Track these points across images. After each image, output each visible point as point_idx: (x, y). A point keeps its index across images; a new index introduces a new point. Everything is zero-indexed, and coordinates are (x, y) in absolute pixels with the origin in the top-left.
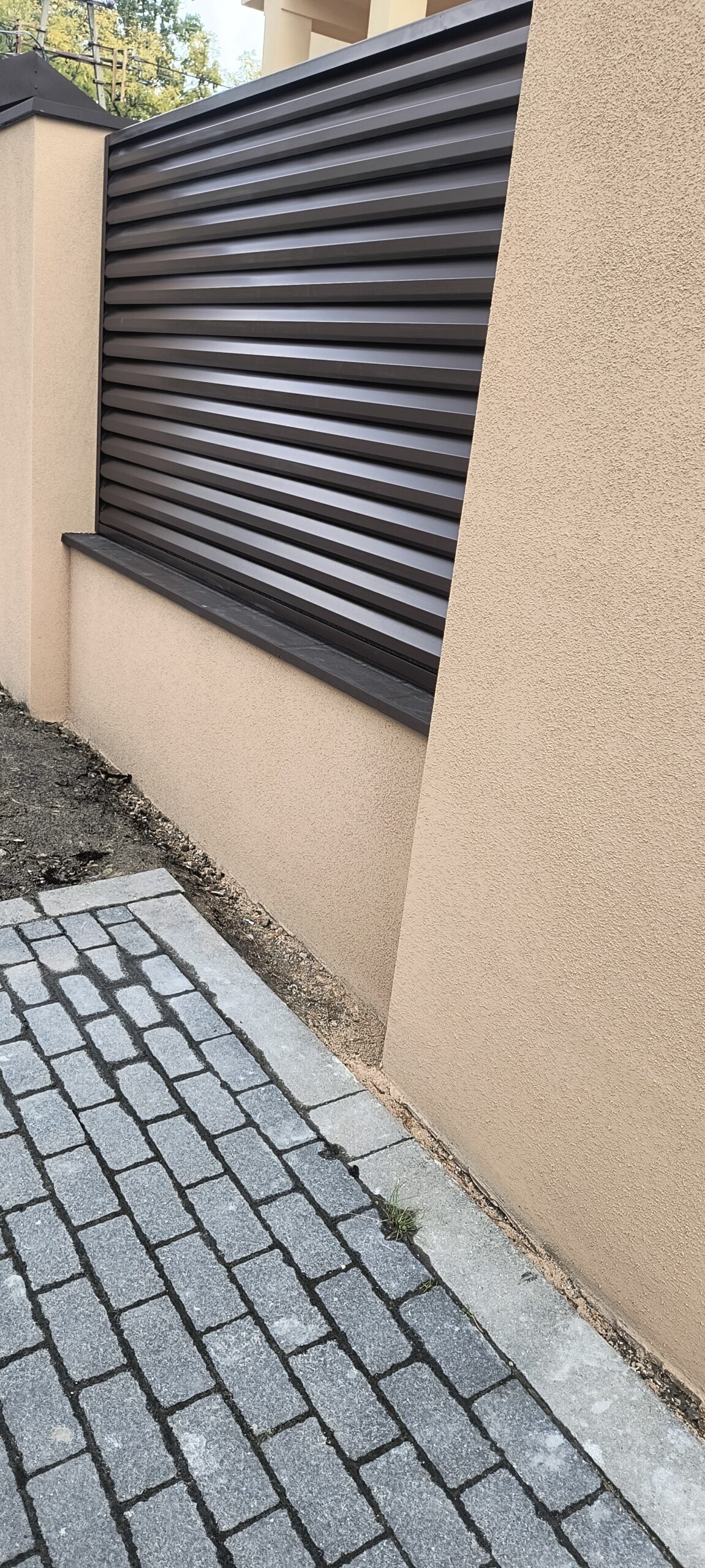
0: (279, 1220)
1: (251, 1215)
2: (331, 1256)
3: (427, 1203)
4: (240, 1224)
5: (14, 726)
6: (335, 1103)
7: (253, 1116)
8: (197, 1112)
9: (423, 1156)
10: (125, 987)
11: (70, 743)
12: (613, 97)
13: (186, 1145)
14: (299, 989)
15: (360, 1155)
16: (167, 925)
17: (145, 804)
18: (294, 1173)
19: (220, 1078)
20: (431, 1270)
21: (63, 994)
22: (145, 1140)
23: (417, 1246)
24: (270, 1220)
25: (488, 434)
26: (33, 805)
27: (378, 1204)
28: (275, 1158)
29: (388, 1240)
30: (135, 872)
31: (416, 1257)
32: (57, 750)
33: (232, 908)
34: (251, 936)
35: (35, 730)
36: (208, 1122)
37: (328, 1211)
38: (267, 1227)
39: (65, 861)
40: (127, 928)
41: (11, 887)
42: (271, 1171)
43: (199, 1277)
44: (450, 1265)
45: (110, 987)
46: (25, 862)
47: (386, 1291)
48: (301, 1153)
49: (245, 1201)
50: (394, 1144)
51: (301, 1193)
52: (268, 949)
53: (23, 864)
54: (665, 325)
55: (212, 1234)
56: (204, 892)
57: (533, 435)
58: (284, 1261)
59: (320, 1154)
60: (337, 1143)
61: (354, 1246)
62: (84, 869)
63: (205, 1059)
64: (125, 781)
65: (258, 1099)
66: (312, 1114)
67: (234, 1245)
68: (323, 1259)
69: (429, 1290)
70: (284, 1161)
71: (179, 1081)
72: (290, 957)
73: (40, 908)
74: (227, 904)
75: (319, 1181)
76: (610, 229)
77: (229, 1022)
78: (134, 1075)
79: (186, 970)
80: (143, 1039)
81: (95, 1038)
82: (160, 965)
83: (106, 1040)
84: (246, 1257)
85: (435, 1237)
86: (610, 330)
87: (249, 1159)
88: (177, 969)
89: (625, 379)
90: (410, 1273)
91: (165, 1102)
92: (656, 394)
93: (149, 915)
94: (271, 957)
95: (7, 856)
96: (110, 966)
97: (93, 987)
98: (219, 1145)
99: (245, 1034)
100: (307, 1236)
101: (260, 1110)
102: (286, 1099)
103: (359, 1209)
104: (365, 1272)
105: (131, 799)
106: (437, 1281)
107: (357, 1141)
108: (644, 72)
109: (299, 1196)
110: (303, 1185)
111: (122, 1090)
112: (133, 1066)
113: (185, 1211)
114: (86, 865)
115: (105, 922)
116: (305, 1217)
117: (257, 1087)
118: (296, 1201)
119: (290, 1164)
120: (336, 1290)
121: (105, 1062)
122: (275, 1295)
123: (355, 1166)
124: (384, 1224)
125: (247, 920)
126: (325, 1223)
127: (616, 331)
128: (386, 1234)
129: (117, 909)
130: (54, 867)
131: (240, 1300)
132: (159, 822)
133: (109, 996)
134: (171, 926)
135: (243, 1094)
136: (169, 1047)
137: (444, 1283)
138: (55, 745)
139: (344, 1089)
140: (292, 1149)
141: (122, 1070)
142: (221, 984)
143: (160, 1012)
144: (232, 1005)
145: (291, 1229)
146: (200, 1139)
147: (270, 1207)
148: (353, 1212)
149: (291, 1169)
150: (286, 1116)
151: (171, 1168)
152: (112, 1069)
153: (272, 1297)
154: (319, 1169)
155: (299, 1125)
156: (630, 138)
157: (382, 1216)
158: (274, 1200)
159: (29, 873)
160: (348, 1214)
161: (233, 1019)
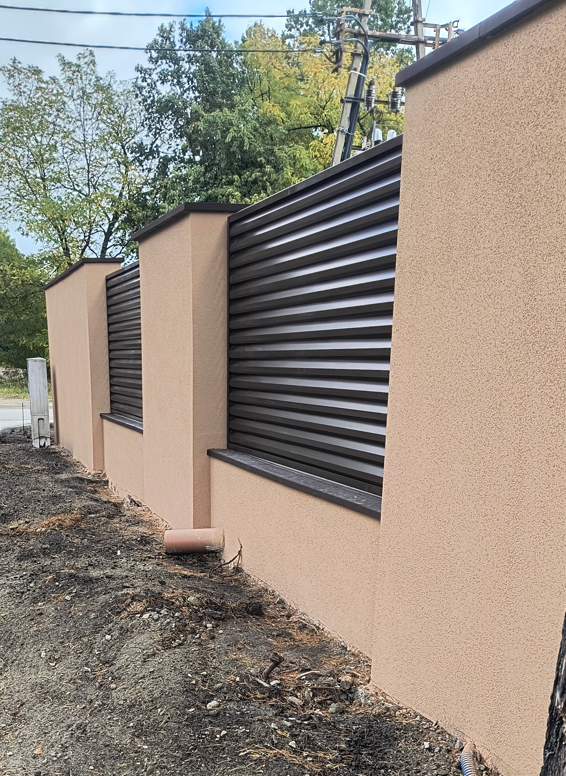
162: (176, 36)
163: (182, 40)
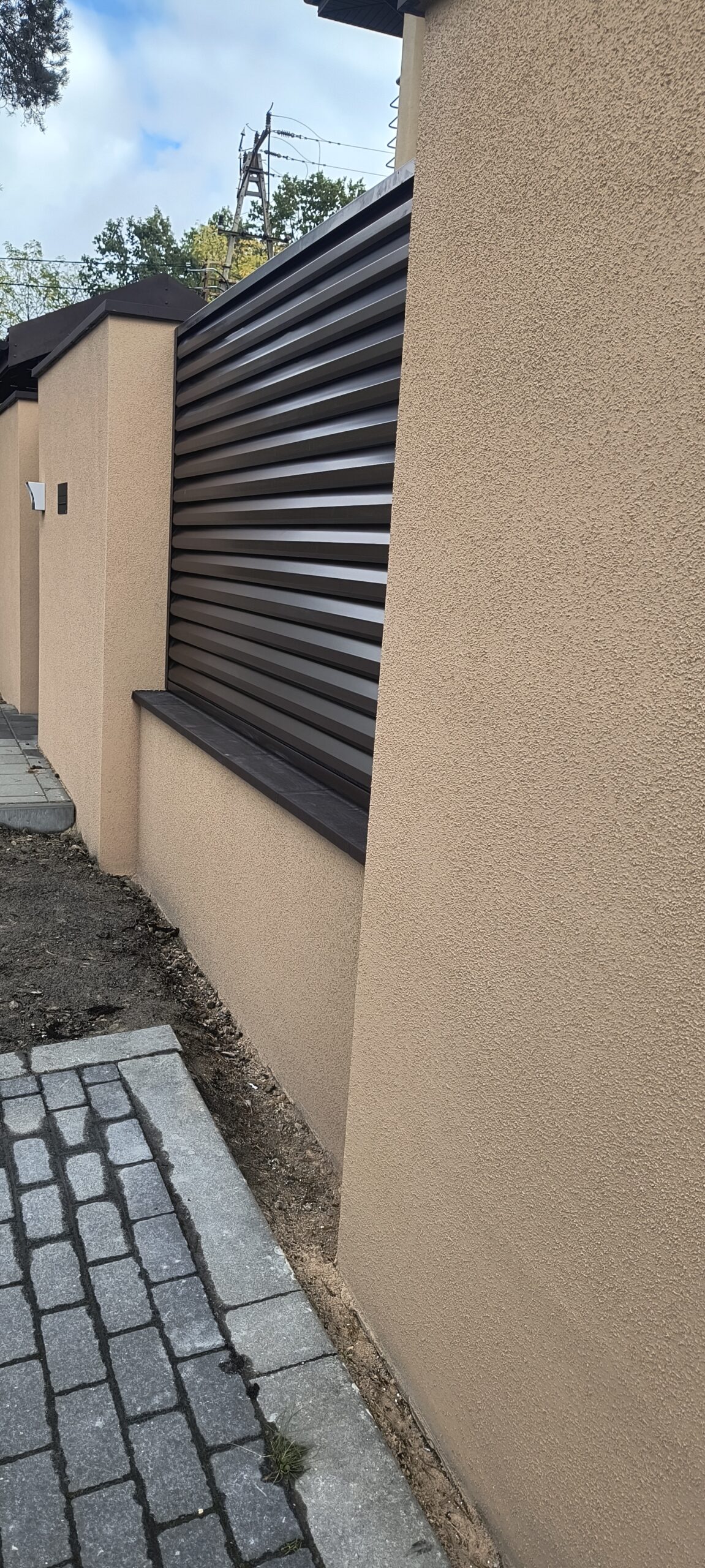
0: (147, 1443)
1: (118, 1435)
2: (191, 1495)
3: (326, 1438)
4: (101, 1444)
5: (78, 878)
6: (260, 1304)
7: (161, 1313)
8: (101, 1304)
9: (341, 1378)
10: (79, 1154)
11: (130, 896)
12: (479, 205)
13: (76, 1342)
14: (281, 1164)
15: (266, 1371)
16: (150, 1085)
17: (186, 958)
18: (183, 1387)
19: (140, 1264)
20: (304, 1526)
21: (12, 1159)
22: (34, 1333)
23: (297, 1493)
24: (136, 1444)
25: (399, 556)
26: (67, 956)
27: (267, 1434)
28: (168, 1366)
29: (265, 1482)
30: (139, 1028)
31: (291, 1507)
32: (114, 903)
33: (240, 1071)
34: (248, 1102)
35: (98, 883)
36: (109, 1316)
37: (207, 1438)
38: (130, 1452)
39: (75, 1015)
40: (107, 1088)
41: (9, 1041)
42: (158, 1382)
43: (32, 1507)
44: (329, 1522)
45: (64, 1153)
46: (32, 1015)
47: (241, 1548)
48: (200, 1362)
49: (116, 1417)
50: (311, 1360)
51: (182, 1413)
52: (263, 1118)
53: (30, 1017)
54: (526, 426)
55: (66, 1454)
56: (213, 1052)
57: (431, 554)
58: (135, 1497)
59: (222, 1366)
60: (247, 1354)
61: (221, 1485)
62: (91, 1024)
63: (134, 1241)
64: (172, 935)
65: (175, 1293)
66: (229, 1316)
67: (86, 1470)
68: (180, 1499)
69: (292, 1552)
70: (178, 1371)
71: (96, 1265)
72: (284, 1127)
73: (27, 1065)
74: (235, 1066)
75: (209, 1399)
76: (480, 336)
77: (175, 1199)
78: (50, 1255)
79: (152, 1137)
80: (75, 1215)
81: (26, 1210)
82: (126, 1131)
83: (36, 1213)
84: (93, 1487)
85: (322, 1483)
86: (485, 439)
87: (139, 1365)
88: (142, 1136)
89: (497, 486)
90: (276, 1528)
91: (71, 1290)
92: (522, 498)
93: (135, 1075)
94: (264, 1126)
95: (18, 1008)
96: (72, 1128)
97: (46, 1152)
98: (112, 1346)
99: (188, 1214)
100: (172, 1468)
101: (172, 1307)
102: (205, 1296)
103: (243, 1439)
104: (225, 1522)
105: (174, 953)
106: (307, 1541)
107: (269, 1352)
108: (499, 176)
109: (180, 1416)
110: (189, 1403)
111: (31, 1272)
112: (53, 1245)
113: (46, 1423)
114: (95, 1019)
115: (87, 1080)
116: (178, 1443)
117: (179, 1278)
118: (174, 1422)
119: (183, 1375)
120: (182, 1540)
121: (26, 1239)
122: (109, 1540)
123: (256, 1384)
124: (267, 1460)
125: (251, 1084)
126: (198, 1453)
127: (489, 439)
128: (264, 1473)
129: (105, 1067)
130: (61, 1020)
131: (67, 1542)
132: (193, 978)
133: (59, 1163)
134: (154, 1087)
135: (160, 1286)
136: (100, 1225)
137: (314, 1545)
138: (115, 898)
139: (276, 1288)
140: (192, 1357)
141: (41, 1249)
142: (183, 1153)
143: (105, 1184)
144: (187, 1180)
145: (156, 1457)
146: (93, 1337)
147: (143, 1427)
148: (235, 1442)
149: (182, 1382)
150: (198, 1317)
151: (50, 1369)
152: (30, 1247)
153: (105, 1542)
154: (213, 1385)
155: (209, 1329)
156: (492, 242)
157: (267, 1451)
158: (149, 1419)
159: (31, 1027)
160: (228, 1444)
161: (182, 1195)
162: (124, 232)
163: (129, 234)
